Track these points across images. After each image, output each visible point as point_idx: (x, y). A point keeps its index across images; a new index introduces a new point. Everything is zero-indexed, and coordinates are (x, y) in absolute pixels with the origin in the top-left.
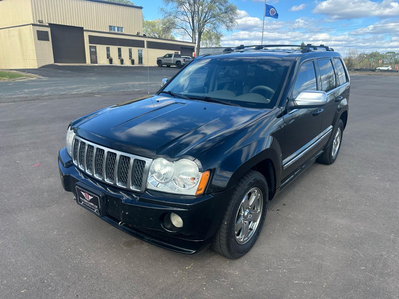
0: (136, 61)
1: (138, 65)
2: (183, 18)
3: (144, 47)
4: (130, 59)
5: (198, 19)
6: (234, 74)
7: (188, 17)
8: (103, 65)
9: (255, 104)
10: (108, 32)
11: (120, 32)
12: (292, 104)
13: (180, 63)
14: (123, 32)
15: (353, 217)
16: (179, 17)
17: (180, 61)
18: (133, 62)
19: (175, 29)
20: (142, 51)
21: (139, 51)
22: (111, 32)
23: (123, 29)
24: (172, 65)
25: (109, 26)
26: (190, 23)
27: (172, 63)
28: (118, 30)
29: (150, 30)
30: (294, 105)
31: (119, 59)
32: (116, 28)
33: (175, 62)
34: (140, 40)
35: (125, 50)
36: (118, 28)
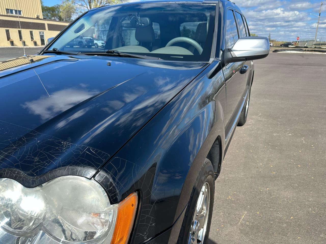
0: (39, 42)
1: (41, 46)
2: (81, 3)
3: (45, 29)
4: (32, 41)
5: (95, 5)
6: (143, 24)
7: (85, 2)
8: (4, 47)
9: (183, 57)
10: (6, 14)
11: (18, 15)
12: (229, 55)
13: (82, 44)
14: (22, 15)
15: (294, 185)
16: (77, 2)
17: (82, 42)
18: (35, 43)
19: (74, 13)
20: (43, 33)
21: (40, 33)
22: (8, 14)
23: (22, 12)
24: (75, 46)
25: (7, 9)
26: (87, 8)
27: (74, 44)
28: (16, 13)
29: (50, 15)
30: (231, 57)
31: (20, 41)
32: (14, 12)
33: (77, 43)
34: (40, 23)
35: (26, 33)
36: (16, 11)
